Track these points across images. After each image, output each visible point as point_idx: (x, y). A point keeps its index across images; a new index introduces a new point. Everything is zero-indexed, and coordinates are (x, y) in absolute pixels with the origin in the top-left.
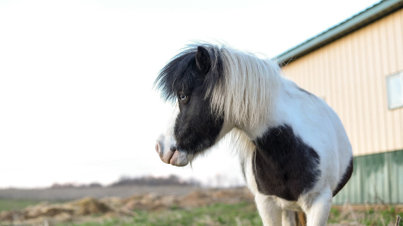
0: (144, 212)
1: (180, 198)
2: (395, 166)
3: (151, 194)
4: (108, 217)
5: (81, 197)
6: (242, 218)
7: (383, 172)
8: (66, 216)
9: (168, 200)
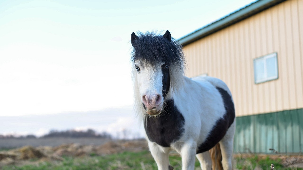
0: (70, 158)
1: (97, 148)
2: (258, 126)
3: (75, 144)
4: (42, 162)
5: (21, 146)
6: (145, 163)
7: (249, 130)
8: (10, 160)
9: (88, 149)
